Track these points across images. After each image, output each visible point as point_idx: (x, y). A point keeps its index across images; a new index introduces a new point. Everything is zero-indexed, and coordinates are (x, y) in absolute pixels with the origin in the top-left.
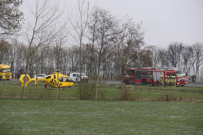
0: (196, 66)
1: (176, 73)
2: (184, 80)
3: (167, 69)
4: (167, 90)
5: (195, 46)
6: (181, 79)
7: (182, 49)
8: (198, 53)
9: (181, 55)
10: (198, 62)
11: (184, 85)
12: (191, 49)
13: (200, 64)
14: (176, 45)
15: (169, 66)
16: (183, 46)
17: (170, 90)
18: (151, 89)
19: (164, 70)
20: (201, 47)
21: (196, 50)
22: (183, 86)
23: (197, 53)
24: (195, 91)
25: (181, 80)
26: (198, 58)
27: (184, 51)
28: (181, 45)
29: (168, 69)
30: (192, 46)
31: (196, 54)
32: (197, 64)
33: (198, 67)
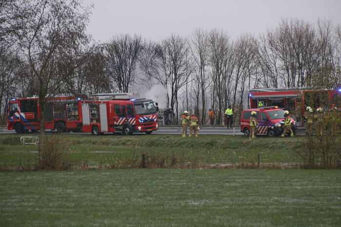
0: (172, 89)
1: (135, 105)
2: (152, 120)
3: (114, 96)
4: (117, 145)
5: (168, 45)
6: (146, 119)
7: (139, 51)
8: (175, 60)
9: (138, 64)
10: (176, 79)
11: (151, 132)
12: (158, 52)
13: (180, 84)
14: (127, 43)
15: (112, 90)
16: (142, 43)
17: (124, 144)
18: (79, 143)
19: (107, 99)
20: (181, 47)
21: (170, 54)
22: (149, 133)
23: (173, 60)
24: (180, 144)
25: (145, 121)
26: (175, 70)
27: (143, 55)
28: (137, 43)
29: (117, 97)
30: (161, 44)
31: (172, 62)
32: (173, 84)
33: (176, 91)
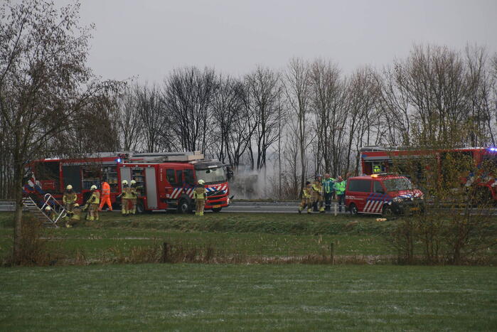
0: (259, 146)
1: (196, 169)
2: (221, 192)
3: (166, 156)
4: (167, 227)
5: (252, 82)
6: (213, 190)
7: (212, 91)
8: (262, 105)
9: (210, 110)
10: (264, 132)
11: (220, 209)
12: (239, 91)
13: (270, 138)
14: (194, 79)
16: (217, 79)
17: (177, 227)
18: (114, 225)
19: (157, 161)
20: (272, 85)
21: (256, 94)
22: (216, 211)
23: (259, 105)
24: (256, 227)
25: (210, 193)
26: (263, 119)
27: (220, 98)
28: (209, 79)
29: (170, 159)
30: (242, 80)
31: (258, 108)
32: (260, 139)
33: (264, 150)
